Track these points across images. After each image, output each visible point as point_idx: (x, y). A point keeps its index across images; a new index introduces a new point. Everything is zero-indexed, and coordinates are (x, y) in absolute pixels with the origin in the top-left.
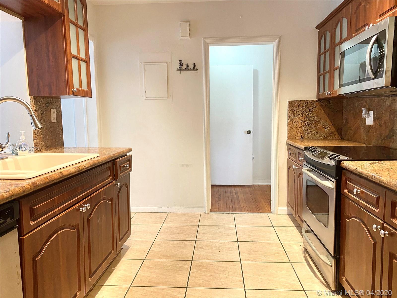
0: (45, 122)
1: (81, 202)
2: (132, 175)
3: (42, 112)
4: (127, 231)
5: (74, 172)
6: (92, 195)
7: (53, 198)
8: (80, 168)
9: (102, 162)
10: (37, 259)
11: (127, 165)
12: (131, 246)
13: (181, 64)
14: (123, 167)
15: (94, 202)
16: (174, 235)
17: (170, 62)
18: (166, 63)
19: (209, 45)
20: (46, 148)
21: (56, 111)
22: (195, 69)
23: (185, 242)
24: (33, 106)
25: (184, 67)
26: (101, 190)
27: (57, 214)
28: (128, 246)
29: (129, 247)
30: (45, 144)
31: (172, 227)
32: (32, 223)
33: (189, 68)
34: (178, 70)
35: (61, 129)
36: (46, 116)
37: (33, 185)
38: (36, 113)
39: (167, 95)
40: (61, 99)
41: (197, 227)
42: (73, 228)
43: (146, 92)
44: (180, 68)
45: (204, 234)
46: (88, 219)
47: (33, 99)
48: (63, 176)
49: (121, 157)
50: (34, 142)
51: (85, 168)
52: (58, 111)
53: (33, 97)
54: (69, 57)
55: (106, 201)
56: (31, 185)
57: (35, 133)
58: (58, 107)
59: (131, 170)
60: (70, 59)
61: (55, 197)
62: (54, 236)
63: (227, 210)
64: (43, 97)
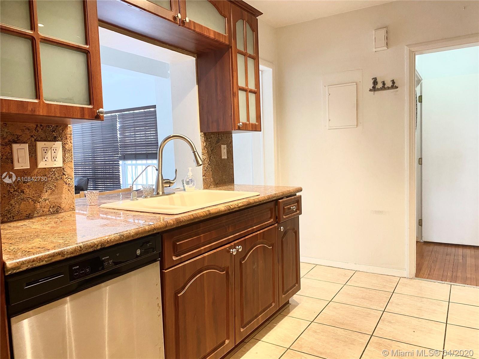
0: (215, 158)
1: (232, 243)
2: (302, 218)
3: (212, 149)
4: (295, 284)
5: (223, 210)
6: (247, 237)
7: (199, 235)
8: (231, 207)
9: (259, 202)
10: (179, 295)
11: (294, 207)
12: (300, 303)
13: (375, 82)
14: (289, 208)
15: (248, 245)
16: (356, 299)
17: (360, 82)
18: (355, 84)
19: (415, 54)
20: (215, 185)
21: (227, 147)
22: (394, 86)
23: (369, 311)
24: (203, 143)
25: (380, 85)
26: (258, 232)
27: (203, 252)
28: (298, 302)
29: (299, 304)
30: (214, 181)
31: (356, 289)
32: (175, 258)
33: (386, 86)
34: (371, 90)
35: (232, 165)
36: (216, 152)
37: (176, 221)
38: (206, 149)
39: (356, 123)
40: (233, 134)
41: (390, 294)
42: (222, 269)
43: (330, 120)
44: (373, 87)
45: (399, 305)
46: (241, 263)
47: (203, 136)
48: (210, 214)
49: (287, 197)
50: (203, 178)
51: (237, 207)
52: (229, 146)
53: (203, 133)
54: (235, 90)
55: (265, 245)
56: (175, 220)
57: (204, 170)
58: (229, 142)
59: (301, 213)
60: (237, 91)
61: (201, 234)
62: (199, 275)
63: (442, 278)
64: (213, 133)
